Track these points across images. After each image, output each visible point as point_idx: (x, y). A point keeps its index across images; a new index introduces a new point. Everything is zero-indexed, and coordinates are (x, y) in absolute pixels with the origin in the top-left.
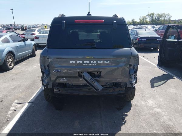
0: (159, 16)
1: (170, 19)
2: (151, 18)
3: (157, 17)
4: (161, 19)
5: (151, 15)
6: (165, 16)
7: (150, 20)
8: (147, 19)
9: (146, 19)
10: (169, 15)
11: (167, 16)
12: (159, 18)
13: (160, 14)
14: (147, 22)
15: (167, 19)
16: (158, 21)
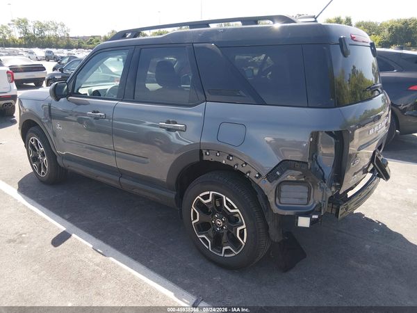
0: (42, 27)
1: (68, 35)
2: (21, 30)
3: (36, 30)
4: (47, 33)
5: (22, 23)
6: (56, 28)
7: (22, 35)
8: (13, 33)
9: (10, 32)
10: (63, 26)
11: (59, 27)
12: (42, 31)
13: (42, 22)
14: (14, 40)
15: (63, 35)
16: (42, 38)
